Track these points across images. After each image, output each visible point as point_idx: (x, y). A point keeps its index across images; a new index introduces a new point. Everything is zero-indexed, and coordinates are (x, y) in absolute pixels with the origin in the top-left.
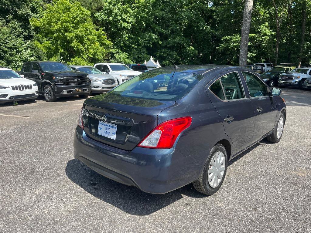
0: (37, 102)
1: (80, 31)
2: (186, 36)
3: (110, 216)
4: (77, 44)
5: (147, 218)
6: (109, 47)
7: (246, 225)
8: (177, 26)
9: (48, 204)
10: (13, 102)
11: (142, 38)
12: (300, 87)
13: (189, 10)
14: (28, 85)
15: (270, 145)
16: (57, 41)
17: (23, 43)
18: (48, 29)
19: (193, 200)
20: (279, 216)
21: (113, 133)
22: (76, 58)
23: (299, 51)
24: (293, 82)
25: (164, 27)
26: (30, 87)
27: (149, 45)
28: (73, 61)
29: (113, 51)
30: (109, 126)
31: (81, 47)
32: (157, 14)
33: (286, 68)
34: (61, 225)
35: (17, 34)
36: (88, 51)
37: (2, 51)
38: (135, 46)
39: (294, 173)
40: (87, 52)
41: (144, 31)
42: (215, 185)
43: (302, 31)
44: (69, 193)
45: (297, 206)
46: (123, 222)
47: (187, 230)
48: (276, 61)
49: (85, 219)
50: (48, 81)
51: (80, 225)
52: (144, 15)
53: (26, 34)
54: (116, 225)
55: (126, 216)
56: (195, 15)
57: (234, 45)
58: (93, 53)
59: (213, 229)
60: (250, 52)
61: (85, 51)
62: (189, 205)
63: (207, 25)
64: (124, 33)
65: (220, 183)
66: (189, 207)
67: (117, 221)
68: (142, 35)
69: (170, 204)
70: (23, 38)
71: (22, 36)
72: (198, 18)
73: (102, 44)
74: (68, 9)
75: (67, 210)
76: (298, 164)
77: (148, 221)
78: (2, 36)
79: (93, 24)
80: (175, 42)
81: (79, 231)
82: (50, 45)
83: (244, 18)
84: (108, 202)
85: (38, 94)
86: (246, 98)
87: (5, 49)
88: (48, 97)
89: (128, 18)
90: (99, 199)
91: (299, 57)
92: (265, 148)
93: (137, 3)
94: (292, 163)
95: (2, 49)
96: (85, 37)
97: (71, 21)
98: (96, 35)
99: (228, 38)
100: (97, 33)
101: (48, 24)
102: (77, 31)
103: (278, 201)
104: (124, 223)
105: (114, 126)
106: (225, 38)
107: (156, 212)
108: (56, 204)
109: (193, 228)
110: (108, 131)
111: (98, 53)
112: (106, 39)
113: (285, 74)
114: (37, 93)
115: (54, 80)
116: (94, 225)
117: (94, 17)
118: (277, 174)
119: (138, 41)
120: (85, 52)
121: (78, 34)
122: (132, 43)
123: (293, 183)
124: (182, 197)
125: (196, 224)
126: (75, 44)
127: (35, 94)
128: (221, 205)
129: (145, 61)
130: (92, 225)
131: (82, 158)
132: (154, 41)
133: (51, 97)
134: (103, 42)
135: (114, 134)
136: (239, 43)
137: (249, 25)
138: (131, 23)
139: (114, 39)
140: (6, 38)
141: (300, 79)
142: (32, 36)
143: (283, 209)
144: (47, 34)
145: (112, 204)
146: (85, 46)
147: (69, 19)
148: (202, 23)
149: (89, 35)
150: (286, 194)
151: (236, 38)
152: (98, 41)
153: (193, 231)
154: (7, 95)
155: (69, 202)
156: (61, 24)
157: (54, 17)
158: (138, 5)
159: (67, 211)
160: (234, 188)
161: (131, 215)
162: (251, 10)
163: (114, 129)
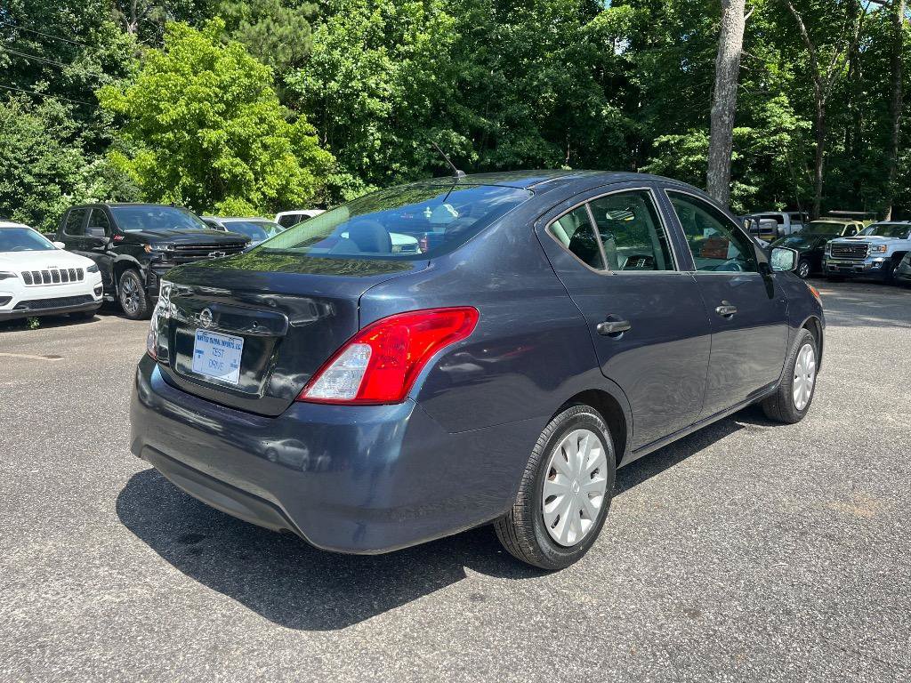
0: (99, 320)
1: (242, 125)
2: (550, 138)
3: (218, 632)
4: (232, 163)
5: (336, 638)
6: (325, 170)
7: (655, 662)
8: (525, 109)
9: (32, 593)
10: (25, 319)
11: (423, 142)
12: (890, 276)
13: (558, 63)
14: (71, 271)
15: (772, 431)
16: (174, 152)
17: (82, 162)
18: (151, 119)
19: (497, 587)
20: (769, 635)
21: (232, 365)
22: (230, 200)
23: (885, 176)
24: (867, 262)
25: (485, 111)
26: (76, 275)
27: (441, 163)
28: (218, 210)
29: (337, 180)
30: (224, 343)
31: (241, 168)
32: (465, 74)
33: (847, 224)
34: (52, 655)
35: (64, 134)
36: (263, 180)
37: (18, 185)
38: (402, 165)
39: (836, 506)
40: (261, 182)
41: (428, 124)
42: (571, 539)
43: (893, 117)
44: (109, 564)
45: (836, 604)
46: (253, 651)
47: (457, 675)
48: (818, 206)
49: (133, 639)
50: (132, 258)
51: (113, 658)
52: (429, 76)
53: (92, 135)
54: (229, 659)
55: (267, 630)
56: (577, 76)
57: (691, 159)
58: (278, 184)
59: (544, 672)
60: (741, 183)
61: (256, 180)
62: (482, 599)
63: (612, 105)
64: (372, 129)
65: (589, 534)
66: (480, 605)
67: (235, 646)
68: (422, 136)
69: (421, 596)
70: (82, 147)
71: (78, 141)
72: (586, 85)
73: (305, 159)
74: (209, 63)
75: (87, 613)
76: (855, 481)
77: (337, 647)
78: (19, 140)
79: (281, 104)
80: (518, 155)
81: (104, 675)
82: (154, 163)
83: (718, 80)
84: (222, 592)
85: (101, 297)
86: (678, 272)
87: (28, 179)
88: (131, 306)
89: (382, 85)
90: (195, 582)
91: (884, 191)
92: (757, 437)
93: (408, 44)
94: (834, 478)
95: (19, 178)
96: (254, 141)
97: (217, 96)
98: (287, 134)
99: (673, 139)
100: (291, 128)
101: (150, 105)
102: (231, 123)
103: (774, 589)
104: (256, 653)
105: (236, 342)
106: (664, 139)
107: (369, 619)
108: (58, 594)
109: (479, 668)
110: (219, 360)
111: (294, 185)
112: (316, 145)
113: (843, 240)
114: (97, 294)
115: (149, 254)
116: (158, 658)
117: (284, 85)
118: (782, 510)
119: (410, 152)
120: (257, 184)
121: (233, 134)
122: (392, 159)
123: (830, 537)
124: (463, 576)
125: (490, 658)
126: (226, 162)
127: (93, 295)
128: (585, 598)
129: (428, 208)
130: (150, 659)
131: (150, 451)
132: (458, 153)
133: (140, 307)
134: (307, 155)
135: (236, 367)
136: (706, 153)
137: (732, 100)
138: (391, 98)
139: (341, 147)
140: (32, 147)
141: (889, 254)
142: (107, 142)
143: (788, 613)
144: (149, 131)
145: (233, 596)
146: (256, 168)
147: (208, 90)
148: (595, 99)
149: (268, 134)
150: (802, 570)
151: (696, 139)
152: (293, 152)
153: (476, 677)
154: (9, 299)
155: (99, 590)
156: (187, 105)
157: (167, 87)
158: (411, 48)
159: (85, 615)
160: (635, 550)
161: (287, 629)
162: (739, 57)
163: (235, 350)
